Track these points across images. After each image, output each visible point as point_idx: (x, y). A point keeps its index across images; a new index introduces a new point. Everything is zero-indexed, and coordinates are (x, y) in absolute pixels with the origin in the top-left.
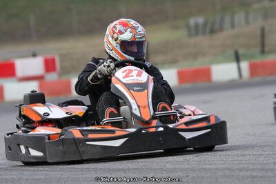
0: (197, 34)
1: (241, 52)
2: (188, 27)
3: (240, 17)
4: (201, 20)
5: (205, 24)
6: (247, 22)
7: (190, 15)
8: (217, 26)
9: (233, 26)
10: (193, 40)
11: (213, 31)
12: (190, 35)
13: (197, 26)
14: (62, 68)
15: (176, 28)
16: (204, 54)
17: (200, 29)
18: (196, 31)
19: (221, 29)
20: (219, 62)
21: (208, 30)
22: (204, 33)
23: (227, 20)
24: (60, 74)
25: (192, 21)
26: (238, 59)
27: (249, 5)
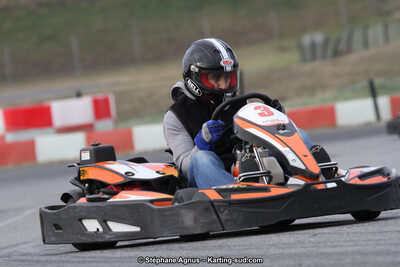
0: (314, 57)
1: (378, 82)
2: (300, 48)
3: (376, 31)
4: (319, 38)
5: (326, 43)
6: (387, 39)
7: (304, 30)
8: (342, 46)
9: (366, 44)
10: (308, 67)
11: (337, 54)
12: (304, 60)
13: (313, 45)
14: (118, 113)
15: (283, 49)
16: (324, 87)
17: (319, 51)
18: (312, 54)
19: (349, 50)
20: (346, 99)
21: (330, 52)
22: (324, 57)
23: (358, 36)
24: (116, 122)
25: (306, 40)
26: (374, 93)
27: (388, 13)
